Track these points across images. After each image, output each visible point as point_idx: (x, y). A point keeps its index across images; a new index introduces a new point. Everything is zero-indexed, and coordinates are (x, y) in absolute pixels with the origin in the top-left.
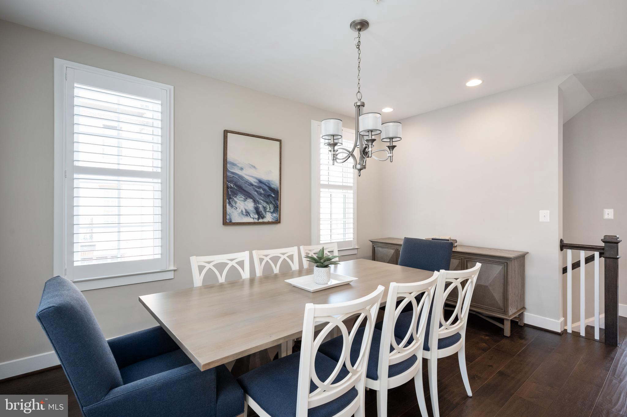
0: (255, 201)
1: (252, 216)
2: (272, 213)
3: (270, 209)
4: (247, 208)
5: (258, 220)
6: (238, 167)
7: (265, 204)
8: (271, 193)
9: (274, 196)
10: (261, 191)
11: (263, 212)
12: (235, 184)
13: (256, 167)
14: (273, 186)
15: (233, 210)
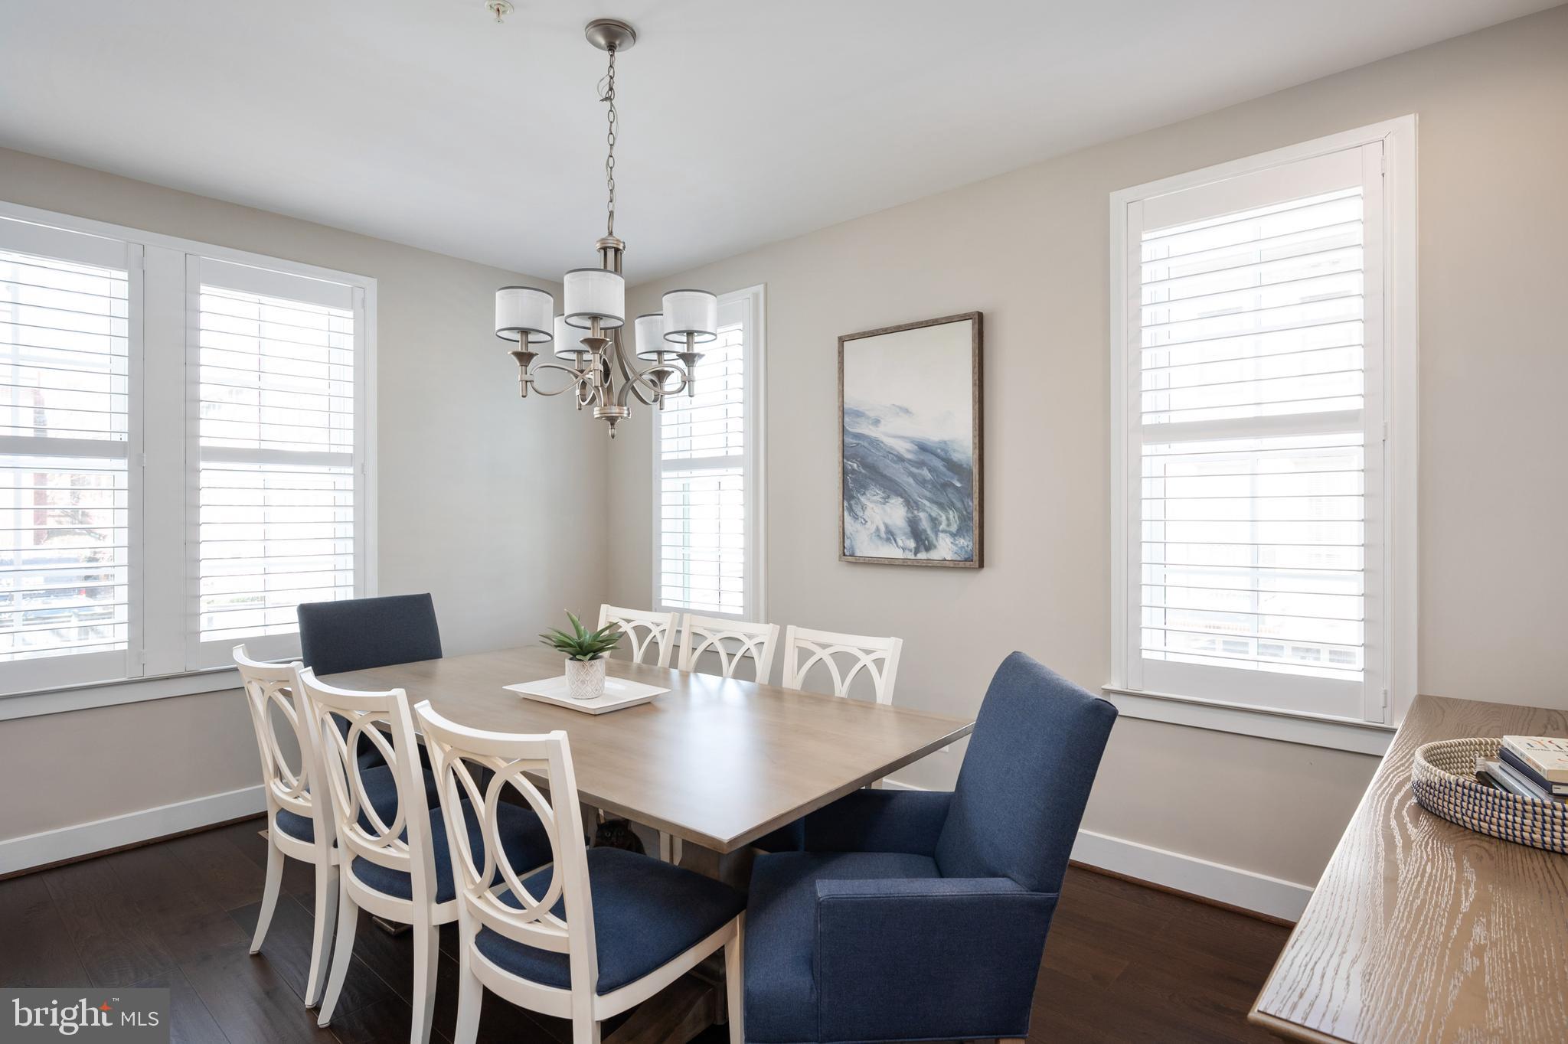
0: (910, 504)
1: (900, 543)
2: (953, 535)
3: (949, 525)
4: (889, 521)
5: (916, 554)
6: (869, 418)
7: (935, 511)
8: (952, 478)
9: (958, 485)
10: (926, 473)
11: (929, 532)
12: (865, 465)
13: (910, 410)
14: (956, 457)
15: (858, 526)
